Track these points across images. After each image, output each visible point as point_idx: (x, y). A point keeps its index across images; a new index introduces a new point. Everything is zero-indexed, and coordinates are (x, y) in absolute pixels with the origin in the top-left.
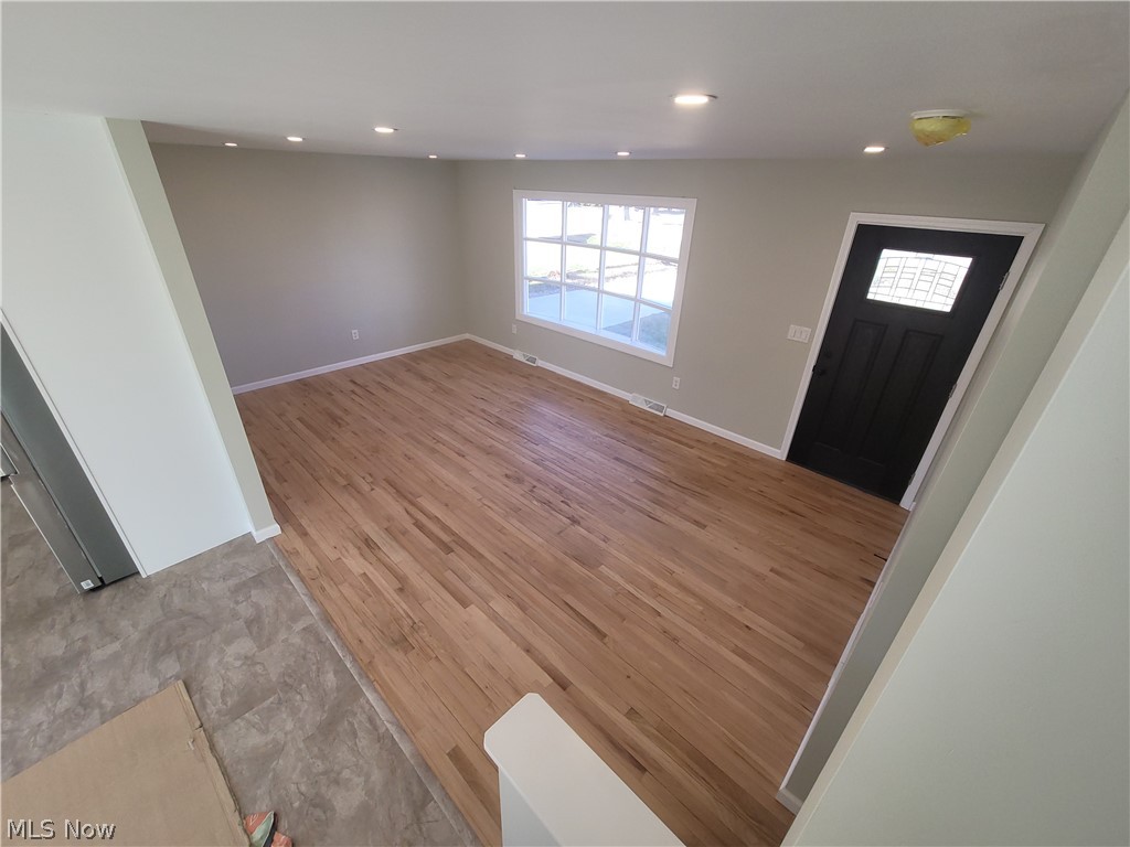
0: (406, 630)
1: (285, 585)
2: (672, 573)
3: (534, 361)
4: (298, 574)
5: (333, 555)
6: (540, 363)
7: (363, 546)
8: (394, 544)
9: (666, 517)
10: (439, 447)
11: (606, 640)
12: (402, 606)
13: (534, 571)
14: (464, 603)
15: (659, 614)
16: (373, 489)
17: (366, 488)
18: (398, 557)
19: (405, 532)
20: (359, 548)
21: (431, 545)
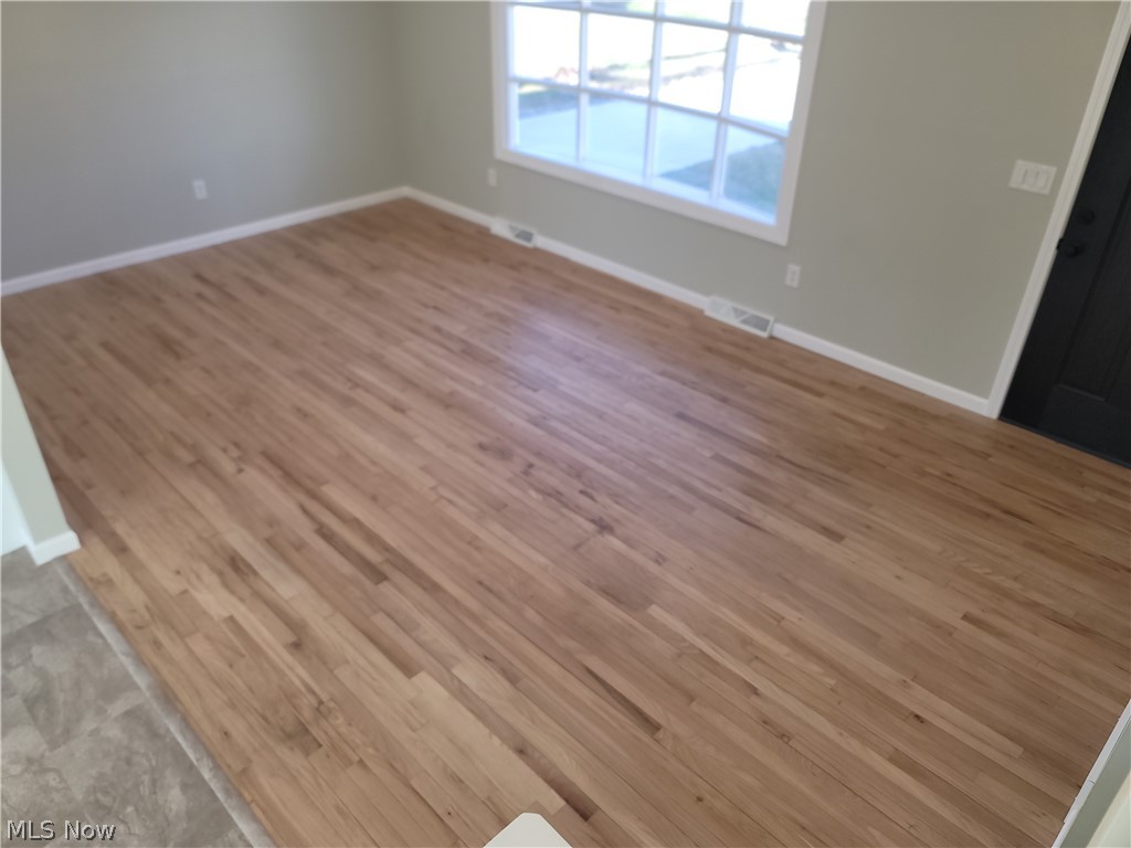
0: (307, 714)
1: (91, 637)
2: (780, 619)
3: (528, 237)
4: (113, 618)
5: (173, 585)
6: (541, 241)
7: (228, 570)
8: (281, 566)
9: (771, 521)
10: (359, 395)
11: (660, 735)
12: (298, 672)
13: (530, 614)
14: (408, 669)
15: (755, 691)
17: (228, 467)
18: (289, 589)
19: (300, 546)
20: (221, 574)
21: (347, 568)
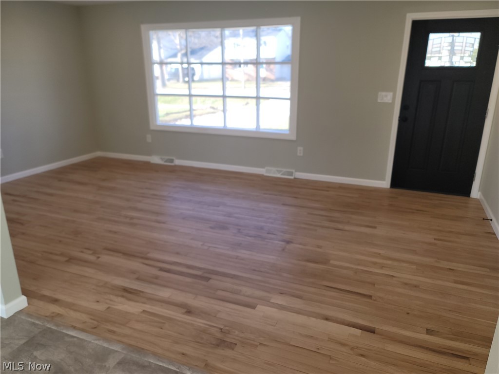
0: (219, 335)
1: (67, 339)
3: (172, 161)
4: (74, 328)
6: (178, 162)
7: (125, 294)
8: (153, 286)
11: (373, 298)
14: (253, 307)
15: (393, 276)
16: (98, 258)
18: (165, 293)
19: (157, 277)
20: (123, 296)
21: (188, 280)
